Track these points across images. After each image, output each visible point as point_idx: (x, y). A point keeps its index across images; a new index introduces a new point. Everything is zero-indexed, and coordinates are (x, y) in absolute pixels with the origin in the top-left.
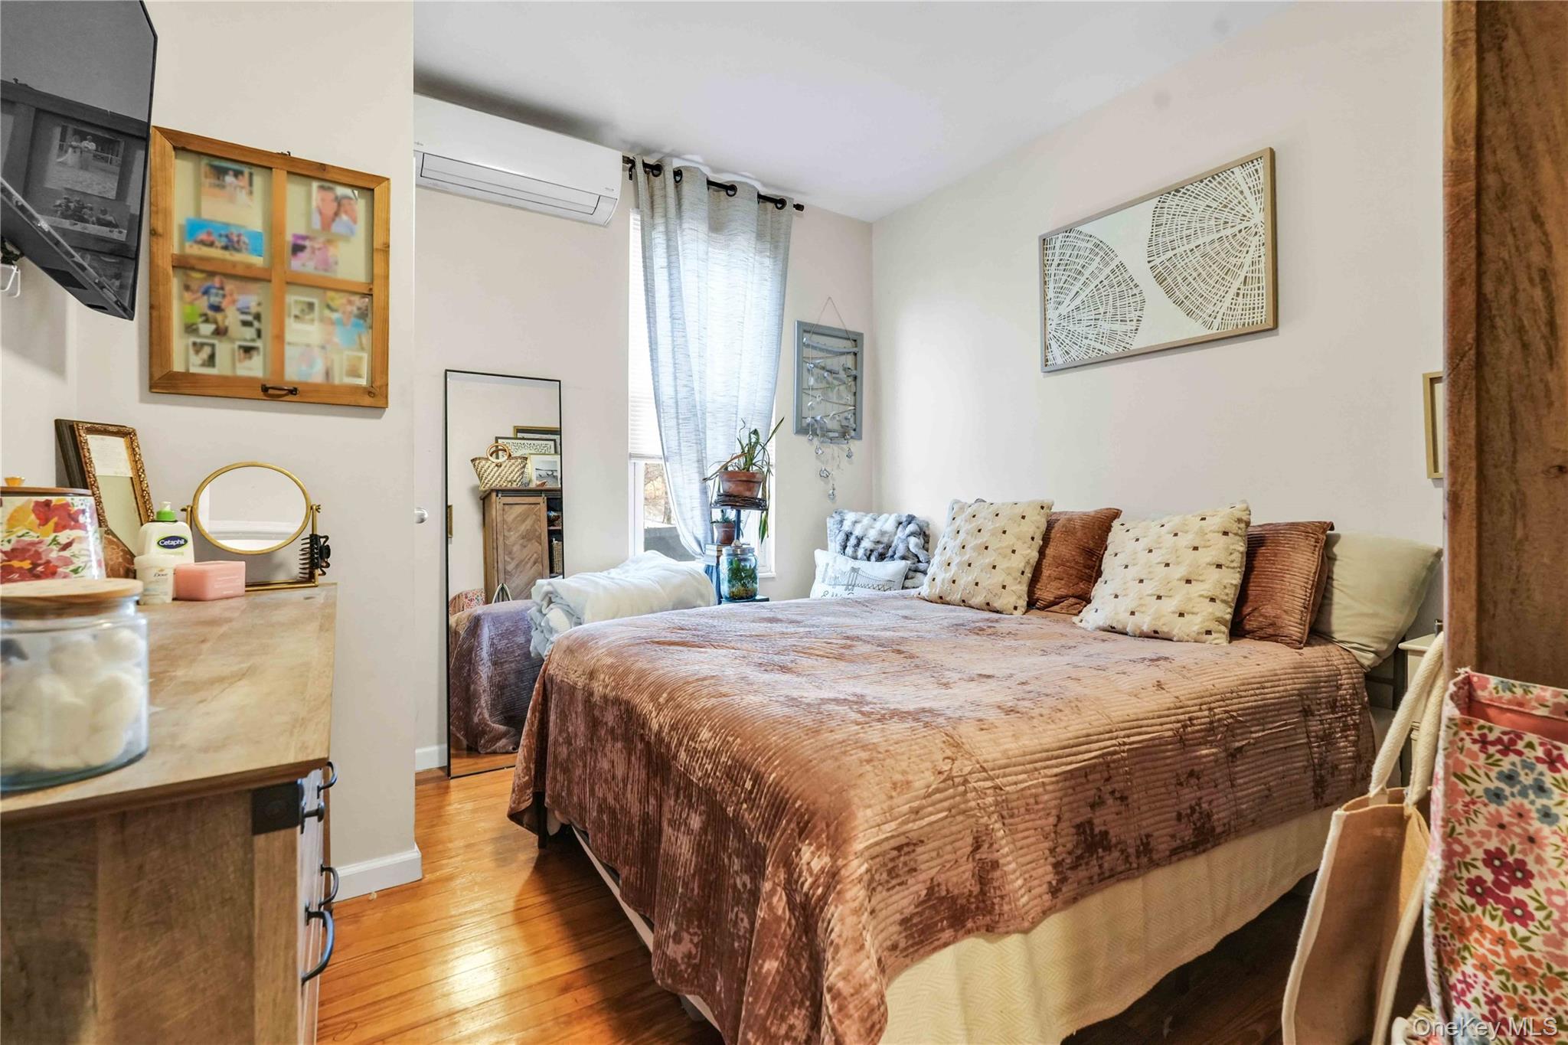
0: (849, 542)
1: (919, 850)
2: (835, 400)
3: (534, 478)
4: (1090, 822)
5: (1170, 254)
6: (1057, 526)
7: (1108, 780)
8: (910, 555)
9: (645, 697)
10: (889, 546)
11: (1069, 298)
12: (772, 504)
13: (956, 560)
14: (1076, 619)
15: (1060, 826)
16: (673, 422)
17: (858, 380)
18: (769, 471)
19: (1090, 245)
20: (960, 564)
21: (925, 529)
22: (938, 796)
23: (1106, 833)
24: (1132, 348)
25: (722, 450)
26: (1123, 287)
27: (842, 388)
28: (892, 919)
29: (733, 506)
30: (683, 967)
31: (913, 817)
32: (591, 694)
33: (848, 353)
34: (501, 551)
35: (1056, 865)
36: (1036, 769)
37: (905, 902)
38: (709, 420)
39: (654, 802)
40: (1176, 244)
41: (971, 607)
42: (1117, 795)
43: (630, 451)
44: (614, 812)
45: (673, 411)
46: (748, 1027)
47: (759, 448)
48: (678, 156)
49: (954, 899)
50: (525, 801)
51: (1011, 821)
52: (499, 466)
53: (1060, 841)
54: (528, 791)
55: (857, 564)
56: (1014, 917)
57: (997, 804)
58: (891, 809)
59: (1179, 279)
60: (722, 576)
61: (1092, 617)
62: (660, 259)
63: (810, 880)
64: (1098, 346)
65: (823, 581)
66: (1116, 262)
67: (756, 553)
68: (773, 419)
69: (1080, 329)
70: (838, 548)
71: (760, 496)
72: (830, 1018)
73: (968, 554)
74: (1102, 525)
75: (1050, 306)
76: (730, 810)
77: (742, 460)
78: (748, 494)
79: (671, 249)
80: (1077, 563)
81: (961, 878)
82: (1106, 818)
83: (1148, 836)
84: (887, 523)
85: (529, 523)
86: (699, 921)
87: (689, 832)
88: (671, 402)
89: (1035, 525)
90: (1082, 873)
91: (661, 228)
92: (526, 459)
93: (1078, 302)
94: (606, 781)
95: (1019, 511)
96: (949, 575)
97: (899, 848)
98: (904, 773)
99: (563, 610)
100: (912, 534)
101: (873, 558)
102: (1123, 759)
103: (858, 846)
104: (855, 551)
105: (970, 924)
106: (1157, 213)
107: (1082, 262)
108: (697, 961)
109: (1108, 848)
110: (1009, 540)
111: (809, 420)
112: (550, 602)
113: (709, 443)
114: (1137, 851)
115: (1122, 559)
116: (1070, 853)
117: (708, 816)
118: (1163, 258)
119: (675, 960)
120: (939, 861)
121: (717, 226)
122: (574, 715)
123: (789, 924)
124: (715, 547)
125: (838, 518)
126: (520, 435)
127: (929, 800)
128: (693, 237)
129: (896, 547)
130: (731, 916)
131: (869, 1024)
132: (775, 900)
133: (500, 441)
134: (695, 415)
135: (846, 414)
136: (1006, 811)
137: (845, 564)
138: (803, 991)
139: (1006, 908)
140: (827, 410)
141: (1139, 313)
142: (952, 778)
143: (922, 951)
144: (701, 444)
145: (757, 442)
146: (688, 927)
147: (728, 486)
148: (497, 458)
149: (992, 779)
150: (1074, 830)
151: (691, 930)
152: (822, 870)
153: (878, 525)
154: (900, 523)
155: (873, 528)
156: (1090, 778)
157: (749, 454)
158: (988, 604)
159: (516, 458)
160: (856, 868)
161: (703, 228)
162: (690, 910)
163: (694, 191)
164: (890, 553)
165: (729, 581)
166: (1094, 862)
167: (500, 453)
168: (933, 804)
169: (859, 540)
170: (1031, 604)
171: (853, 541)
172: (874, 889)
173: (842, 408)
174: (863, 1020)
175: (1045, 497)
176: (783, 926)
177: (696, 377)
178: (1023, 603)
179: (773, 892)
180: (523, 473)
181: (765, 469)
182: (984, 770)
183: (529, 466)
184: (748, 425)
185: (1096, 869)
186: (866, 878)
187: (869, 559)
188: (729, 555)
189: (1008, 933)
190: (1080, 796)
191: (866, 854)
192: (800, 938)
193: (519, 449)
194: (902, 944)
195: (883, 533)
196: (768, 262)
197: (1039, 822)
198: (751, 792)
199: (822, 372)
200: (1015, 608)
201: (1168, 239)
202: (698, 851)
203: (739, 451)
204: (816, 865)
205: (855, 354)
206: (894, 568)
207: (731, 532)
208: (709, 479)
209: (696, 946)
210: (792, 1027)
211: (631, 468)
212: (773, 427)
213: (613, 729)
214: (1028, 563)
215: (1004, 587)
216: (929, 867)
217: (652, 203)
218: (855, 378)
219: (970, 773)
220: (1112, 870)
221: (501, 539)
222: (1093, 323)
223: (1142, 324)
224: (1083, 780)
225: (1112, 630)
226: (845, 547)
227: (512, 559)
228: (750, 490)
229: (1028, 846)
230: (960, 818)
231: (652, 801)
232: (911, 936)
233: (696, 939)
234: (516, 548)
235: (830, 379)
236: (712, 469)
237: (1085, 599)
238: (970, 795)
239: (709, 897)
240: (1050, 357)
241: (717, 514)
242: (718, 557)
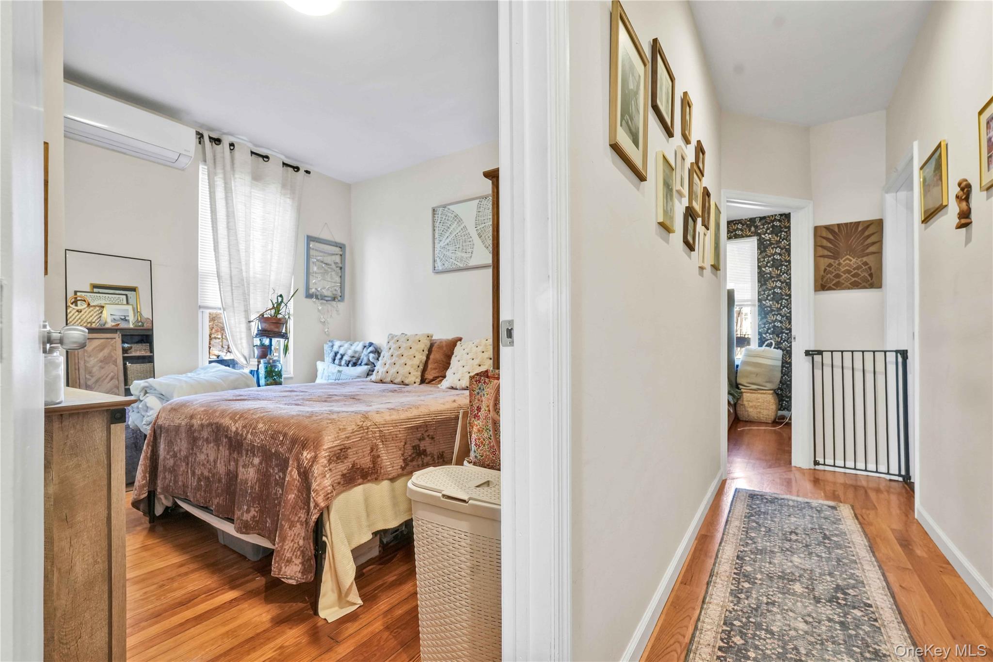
0: (336, 357)
1: (349, 451)
2: (329, 280)
3: (109, 320)
4: (419, 446)
5: (483, 225)
6: (436, 345)
7: (426, 431)
8: (370, 363)
9: (227, 419)
10: (359, 359)
11: (444, 239)
12: (291, 336)
13: (388, 362)
14: (439, 385)
15: (406, 446)
16: (229, 288)
17: (342, 269)
18: (289, 317)
19: (453, 216)
20: (390, 364)
21: (378, 350)
22: (357, 433)
23: (425, 450)
24: (469, 265)
25: (261, 304)
26: (466, 237)
27: (333, 273)
28: (338, 473)
29: (267, 337)
30: (251, 522)
31: (347, 439)
32: (193, 426)
33: (337, 254)
34: (82, 371)
35: (404, 460)
36: (397, 426)
37: (343, 468)
38: (251, 288)
39: (234, 464)
40: (485, 221)
41: (395, 384)
42: (430, 437)
43: (199, 304)
44: (208, 478)
45: (229, 282)
46: (283, 520)
47: (283, 305)
48: (232, 135)
49: (363, 469)
50: (143, 494)
51: (387, 443)
52: (79, 311)
53: (406, 451)
54: (145, 489)
55: (340, 368)
56: (386, 474)
57: (380, 436)
58: (338, 436)
59: (487, 237)
60: (260, 375)
61: (445, 384)
62: (220, 194)
63: (306, 462)
64: (456, 263)
65: (322, 378)
66: (463, 225)
67: (281, 362)
68: (292, 289)
69: (449, 254)
70: (331, 360)
71: (284, 331)
72: (313, 498)
73: (394, 359)
74: (453, 344)
75: (436, 241)
76: (273, 451)
77: (273, 311)
78: (276, 330)
79: (228, 190)
80: (443, 361)
81: (365, 461)
82: (425, 445)
83: (442, 452)
84: (358, 346)
85: (106, 352)
86: (259, 501)
87: (253, 466)
88: (228, 277)
89: (425, 344)
90: (414, 463)
91: (221, 176)
92: (103, 307)
93: (448, 241)
94: (203, 465)
95: (418, 338)
96: (385, 369)
97: (341, 450)
98: (344, 426)
99: (156, 397)
100: (371, 352)
101: (350, 365)
102: (433, 424)
103: (325, 447)
104: (340, 362)
105: (369, 478)
106: (479, 207)
107: (450, 223)
108: (258, 519)
109: (426, 455)
110: (412, 352)
111: (313, 290)
112: (146, 393)
113: (252, 302)
114: (438, 457)
115: (458, 358)
116: (410, 456)
117: (263, 457)
118: (481, 227)
119: (247, 521)
120: (357, 455)
121: (257, 177)
122: (179, 441)
123: (299, 481)
124: (256, 360)
125: (330, 344)
126: (95, 290)
127: (353, 434)
128: (241, 184)
129: (363, 359)
130: (274, 491)
131: (327, 497)
132: (293, 473)
133: (79, 294)
134: (243, 285)
135: (335, 288)
136: (383, 438)
137: (335, 368)
138: (304, 504)
139: (382, 471)
140: (323, 284)
141: (472, 250)
142: (363, 427)
143: (350, 486)
144: (246, 301)
145: (282, 301)
146: (253, 505)
147: (266, 326)
148: (76, 305)
149: (379, 428)
150: (412, 448)
151: (255, 506)
152: (311, 457)
153: (353, 348)
154: (365, 347)
155: (349, 350)
156: (419, 430)
157: (277, 308)
158: (403, 382)
159: (95, 306)
160: (324, 454)
161: (248, 178)
162: (254, 497)
163: (242, 156)
164: (359, 362)
165: (265, 378)
166: (420, 459)
167: (79, 302)
168: (355, 435)
169: (342, 356)
170: (423, 381)
171: (339, 356)
172: (331, 463)
173: (333, 284)
174: (325, 496)
175: (430, 332)
176: (296, 482)
177: (243, 263)
178: (418, 380)
179: (292, 470)
180: (100, 317)
181: (287, 317)
182: (376, 425)
183: (105, 312)
184: (276, 292)
185: (421, 462)
186: (328, 458)
187: (348, 366)
188: (265, 363)
189: (383, 480)
190: (414, 436)
191: (328, 450)
192: (303, 485)
193: (96, 299)
194: (342, 483)
195: (355, 352)
196: (289, 201)
197: (397, 444)
198: (282, 441)
199: (321, 264)
200: (415, 383)
201: (483, 218)
202: (258, 473)
203: (271, 306)
204: (309, 457)
205: (341, 255)
206: (362, 369)
207: (265, 351)
208: (252, 321)
209: (257, 512)
210: (300, 518)
211: (200, 315)
212: (292, 293)
213: (207, 438)
214: (421, 362)
215: (410, 373)
216: (352, 458)
217: (215, 159)
218: (341, 268)
219: (370, 426)
220: (427, 463)
221: (82, 363)
222: (454, 251)
223: (473, 255)
224: (416, 430)
225: (452, 388)
226: (334, 360)
227: (92, 376)
228: (278, 327)
229: (393, 452)
230: (365, 441)
231: (232, 463)
232: (346, 480)
233: (257, 510)
234: (94, 370)
235: (326, 268)
236: (253, 316)
237: (444, 377)
238: (369, 433)
239: (263, 490)
240: (436, 266)
241: (257, 342)
242: (258, 365)
